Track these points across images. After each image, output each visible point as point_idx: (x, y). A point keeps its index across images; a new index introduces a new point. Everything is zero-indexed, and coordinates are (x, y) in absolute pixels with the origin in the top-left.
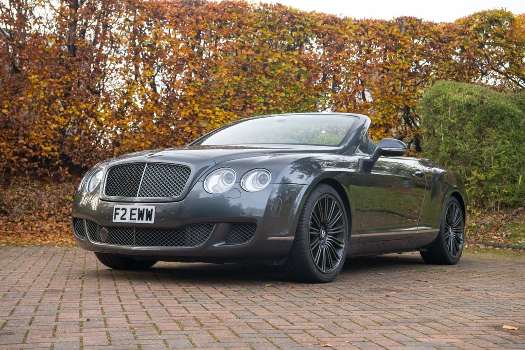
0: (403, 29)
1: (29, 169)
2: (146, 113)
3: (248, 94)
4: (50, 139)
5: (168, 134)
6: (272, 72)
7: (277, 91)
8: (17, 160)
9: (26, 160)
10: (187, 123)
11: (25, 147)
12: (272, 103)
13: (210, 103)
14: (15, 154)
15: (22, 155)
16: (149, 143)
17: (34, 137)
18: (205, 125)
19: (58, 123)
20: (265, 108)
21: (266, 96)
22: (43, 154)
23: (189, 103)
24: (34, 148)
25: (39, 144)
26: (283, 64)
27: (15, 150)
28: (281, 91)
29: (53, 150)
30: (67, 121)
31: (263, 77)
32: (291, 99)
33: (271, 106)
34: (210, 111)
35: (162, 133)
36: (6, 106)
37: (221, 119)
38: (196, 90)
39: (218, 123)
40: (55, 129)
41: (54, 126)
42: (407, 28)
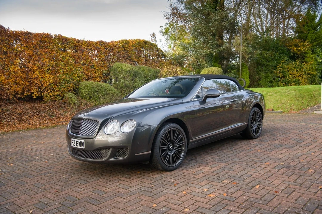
0: (101, 45)
2: (18, 77)
3: (57, 68)
5: (28, 84)
6: (64, 60)
7: (66, 66)
10: (35, 80)
12: (65, 71)
13: (43, 72)
16: (21, 88)
18: (42, 80)
20: (63, 73)
21: (62, 68)
23: (35, 72)
26: (67, 57)
28: (67, 67)
31: (61, 62)
32: (71, 69)
33: (64, 72)
34: (44, 75)
35: (26, 84)
37: (48, 77)
38: (38, 67)
39: (47, 79)
42: (102, 45)
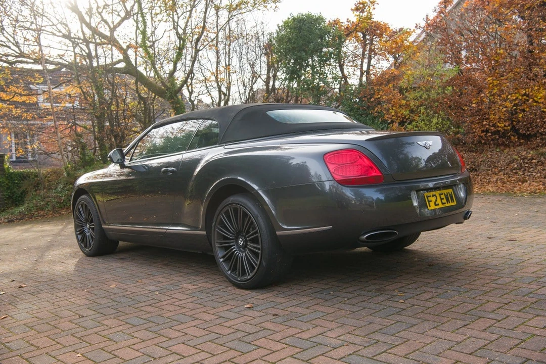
1: (492, 140)
4: (502, 119)
8: (485, 135)
9: (490, 134)
11: (487, 126)
14: (483, 131)
15: (487, 131)
17: (492, 119)
19: (506, 107)
22: (499, 129)
24: (494, 125)
25: (496, 123)
27: (483, 129)
29: (505, 126)
30: (512, 104)
36: (474, 102)
40: (505, 111)
41: (505, 109)
